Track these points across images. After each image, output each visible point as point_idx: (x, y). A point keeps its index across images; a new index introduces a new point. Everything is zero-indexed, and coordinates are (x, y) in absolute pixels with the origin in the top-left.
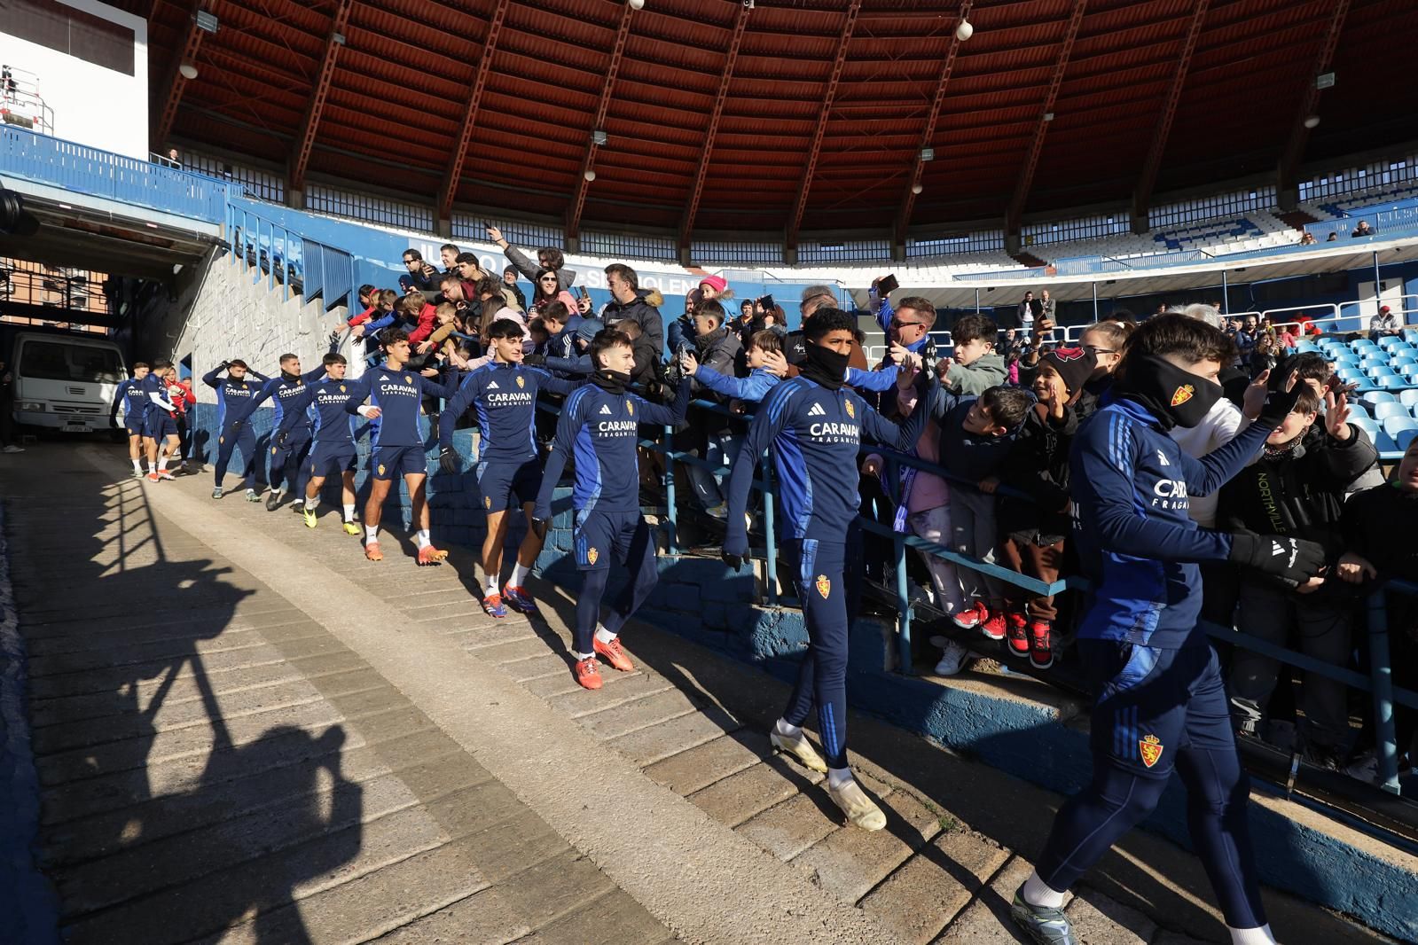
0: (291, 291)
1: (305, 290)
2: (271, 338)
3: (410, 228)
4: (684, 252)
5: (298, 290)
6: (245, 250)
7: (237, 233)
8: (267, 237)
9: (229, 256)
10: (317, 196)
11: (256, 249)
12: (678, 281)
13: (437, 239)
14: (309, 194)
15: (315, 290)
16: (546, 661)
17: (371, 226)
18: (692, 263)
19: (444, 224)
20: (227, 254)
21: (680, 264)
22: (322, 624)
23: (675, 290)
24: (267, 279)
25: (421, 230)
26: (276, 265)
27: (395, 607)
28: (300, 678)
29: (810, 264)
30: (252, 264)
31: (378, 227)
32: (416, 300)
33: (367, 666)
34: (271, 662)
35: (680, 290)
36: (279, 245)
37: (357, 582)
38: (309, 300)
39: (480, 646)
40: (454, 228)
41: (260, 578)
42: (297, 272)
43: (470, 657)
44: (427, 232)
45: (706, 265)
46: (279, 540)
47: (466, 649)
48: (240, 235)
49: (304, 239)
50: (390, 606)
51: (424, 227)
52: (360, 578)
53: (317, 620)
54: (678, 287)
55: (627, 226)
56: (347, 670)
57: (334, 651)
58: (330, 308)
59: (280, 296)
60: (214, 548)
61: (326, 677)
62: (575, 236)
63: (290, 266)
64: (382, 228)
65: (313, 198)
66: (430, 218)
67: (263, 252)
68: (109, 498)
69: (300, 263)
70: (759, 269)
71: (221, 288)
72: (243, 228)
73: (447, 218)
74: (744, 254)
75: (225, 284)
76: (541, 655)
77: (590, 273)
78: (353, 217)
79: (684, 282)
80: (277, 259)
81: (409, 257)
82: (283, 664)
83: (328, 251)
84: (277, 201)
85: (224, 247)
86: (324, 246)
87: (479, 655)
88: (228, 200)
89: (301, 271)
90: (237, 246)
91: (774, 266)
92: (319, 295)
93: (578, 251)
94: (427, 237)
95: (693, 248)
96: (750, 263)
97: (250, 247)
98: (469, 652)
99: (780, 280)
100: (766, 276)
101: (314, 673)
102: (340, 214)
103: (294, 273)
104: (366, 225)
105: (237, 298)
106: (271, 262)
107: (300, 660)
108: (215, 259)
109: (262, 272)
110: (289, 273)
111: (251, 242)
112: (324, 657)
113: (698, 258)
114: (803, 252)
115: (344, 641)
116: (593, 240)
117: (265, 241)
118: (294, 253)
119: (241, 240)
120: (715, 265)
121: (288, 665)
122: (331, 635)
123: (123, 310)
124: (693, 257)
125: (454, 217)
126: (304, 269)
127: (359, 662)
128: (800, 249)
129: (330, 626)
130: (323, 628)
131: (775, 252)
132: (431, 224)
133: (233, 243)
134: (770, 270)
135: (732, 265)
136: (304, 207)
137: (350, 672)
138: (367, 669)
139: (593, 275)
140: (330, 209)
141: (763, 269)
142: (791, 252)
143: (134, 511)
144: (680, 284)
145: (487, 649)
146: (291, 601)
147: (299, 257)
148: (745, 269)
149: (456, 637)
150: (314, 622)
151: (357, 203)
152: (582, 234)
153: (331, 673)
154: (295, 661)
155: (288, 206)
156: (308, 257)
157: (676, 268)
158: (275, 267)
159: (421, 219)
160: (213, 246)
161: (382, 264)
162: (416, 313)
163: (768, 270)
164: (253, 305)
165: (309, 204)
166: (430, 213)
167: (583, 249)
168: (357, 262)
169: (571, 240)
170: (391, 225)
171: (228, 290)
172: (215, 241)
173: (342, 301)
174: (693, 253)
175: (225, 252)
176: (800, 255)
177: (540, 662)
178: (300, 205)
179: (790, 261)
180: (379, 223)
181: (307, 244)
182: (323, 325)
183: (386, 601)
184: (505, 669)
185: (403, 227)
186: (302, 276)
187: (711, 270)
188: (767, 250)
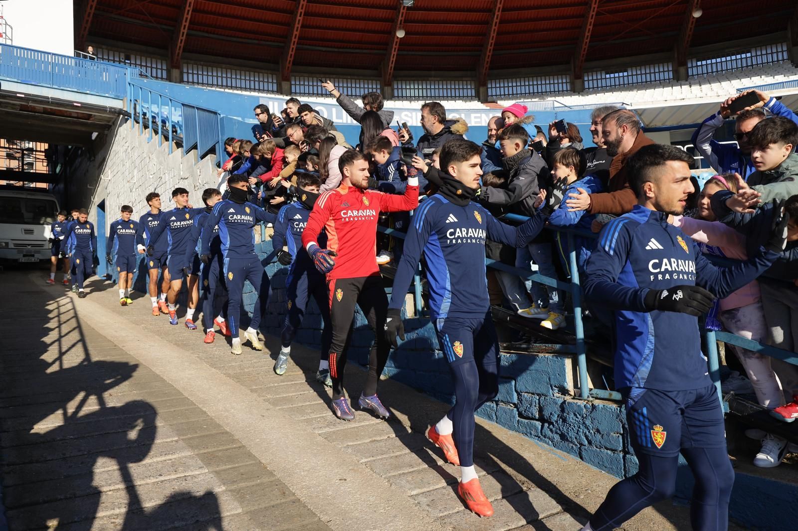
0: (174, 145)
1: (184, 144)
2: (161, 183)
3: (259, 90)
4: (482, 89)
5: (179, 145)
6: (141, 116)
7: (135, 105)
8: (156, 106)
9: (130, 122)
10: (190, 71)
11: (149, 116)
12: (479, 115)
13: (281, 97)
14: (185, 70)
15: (192, 144)
16: (382, 444)
17: (231, 91)
18: (490, 99)
19: (285, 85)
20: (129, 121)
21: (479, 100)
22: (204, 409)
23: (476, 122)
24: (157, 138)
25: (268, 91)
26: (163, 126)
27: (259, 396)
28: (189, 454)
29: (596, 90)
30: (146, 127)
31: (235, 92)
32: (269, 146)
33: (240, 445)
34: (169, 440)
35: (481, 122)
36: (165, 111)
37: (229, 375)
38: (188, 152)
39: (327, 430)
40: (293, 87)
41: (157, 372)
42: (179, 131)
43: (320, 439)
44: (273, 92)
45: (502, 99)
46: (170, 342)
47: (316, 432)
48: (138, 107)
49: (183, 105)
50: (255, 395)
51: (270, 89)
52: (231, 372)
53: (200, 406)
54: (479, 120)
55: (433, 73)
56: (225, 448)
57: (214, 432)
58: (203, 157)
59: (167, 150)
60: (123, 348)
61: (209, 453)
62: (389, 84)
63: (174, 127)
64: (239, 92)
65: (188, 73)
66: (275, 81)
67: (154, 117)
68: (51, 311)
69: (180, 123)
70: (550, 99)
71: (125, 148)
72: (140, 101)
73: (287, 79)
74: (535, 87)
75: (127, 144)
76: (378, 438)
77: (404, 113)
78: (217, 85)
79: (484, 116)
80: (164, 122)
81: (258, 111)
82: (177, 441)
83: (201, 112)
84: (162, 78)
85: (127, 115)
86: (198, 109)
87: (327, 437)
88: (128, 80)
89: (181, 130)
90: (135, 114)
91: (563, 95)
92: (195, 147)
93: (392, 97)
94: (273, 96)
95: (489, 86)
96: (542, 95)
97: (144, 114)
98: (320, 435)
99: (569, 107)
100: (557, 105)
101: (200, 450)
102: (208, 84)
103: (176, 132)
104: (227, 90)
105: (136, 154)
106: (160, 124)
107: (190, 439)
108: (120, 125)
109: (154, 134)
110: (173, 132)
111: (145, 111)
112: (207, 436)
113: (494, 93)
114: (589, 80)
115: (221, 423)
116: (404, 87)
117: (155, 108)
118: (176, 116)
119: (138, 110)
120: (510, 99)
121: (181, 442)
122: (211, 419)
123: (58, 170)
124: (490, 94)
125: (293, 78)
126: (183, 128)
127: (234, 441)
128: (586, 78)
129: (211, 410)
130: (205, 413)
131: (563, 82)
132: (275, 85)
133: (132, 112)
134: (559, 99)
135: (525, 98)
136: (181, 81)
137: (227, 450)
138: (240, 447)
139: (406, 115)
140: (200, 81)
141: (553, 98)
142: (578, 82)
143: (68, 320)
144: (480, 118)
145: (334, 432)
146: (181, 390)
147: (180, 119)
148: (537, 100)
149: (309, 422)
150: (199, 408)
151: (219, 74)
152: (395, 83)
153: (213, 449)
154: (186, 439)
155: (170, 81)
156: (186, 118)
157: (476, 105)
158: (162, 129)
159: (268, 82)
160: (119, 116)
161: (240, 119)
162: (269, 156)
163: (558, 99)
164: (148, 158)
165: (185, 79)
166: (274, 76)
167: (396, 94)
168: (222, 119)
169: (386, 88)
170: (246, 89)
171: (129, 149)
172: (120, 112)
173: (212, 151)
174: (489, 90)
175: (127, 120)
176: (586, 83)
177: (378, 444)
178: (178, 80)
179: (577, 89)
180: (236, 88)
181: (185, 108)
182: (198, 171)
183: (252, 391)
184: (350, 450)
185: (255, 90)
186: (182, 134)
187: (506, 104)
188: (556, 81)
